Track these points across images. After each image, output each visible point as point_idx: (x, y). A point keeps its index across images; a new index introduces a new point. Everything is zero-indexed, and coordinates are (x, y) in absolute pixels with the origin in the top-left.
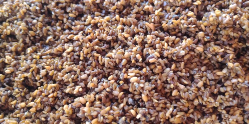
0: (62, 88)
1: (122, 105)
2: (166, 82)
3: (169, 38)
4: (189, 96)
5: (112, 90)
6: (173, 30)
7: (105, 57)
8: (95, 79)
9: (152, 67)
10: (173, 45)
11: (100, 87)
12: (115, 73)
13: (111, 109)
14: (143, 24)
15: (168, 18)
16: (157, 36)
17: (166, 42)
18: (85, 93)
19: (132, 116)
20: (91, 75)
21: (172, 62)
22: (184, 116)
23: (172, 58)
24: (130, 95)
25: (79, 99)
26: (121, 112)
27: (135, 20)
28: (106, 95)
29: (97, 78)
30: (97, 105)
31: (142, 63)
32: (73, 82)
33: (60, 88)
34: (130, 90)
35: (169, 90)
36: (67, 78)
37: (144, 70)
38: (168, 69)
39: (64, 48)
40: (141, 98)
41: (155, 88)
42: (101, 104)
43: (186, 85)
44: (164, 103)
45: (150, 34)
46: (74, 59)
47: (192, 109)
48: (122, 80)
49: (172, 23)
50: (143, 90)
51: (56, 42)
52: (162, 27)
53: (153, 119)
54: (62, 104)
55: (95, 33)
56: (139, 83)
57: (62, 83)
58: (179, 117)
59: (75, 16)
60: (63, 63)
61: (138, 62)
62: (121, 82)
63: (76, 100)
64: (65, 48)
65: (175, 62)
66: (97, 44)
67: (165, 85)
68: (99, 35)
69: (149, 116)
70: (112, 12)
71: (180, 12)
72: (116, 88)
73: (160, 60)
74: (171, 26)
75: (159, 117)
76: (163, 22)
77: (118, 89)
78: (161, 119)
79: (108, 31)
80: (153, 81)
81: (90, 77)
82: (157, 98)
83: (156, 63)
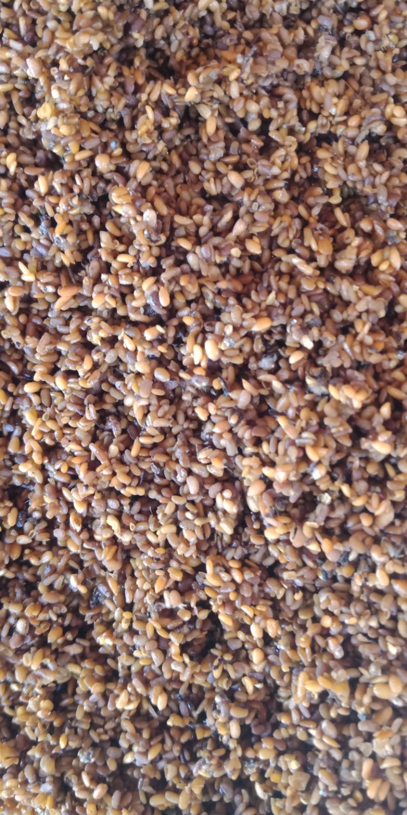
0: (220, 546)
1: (277, 385)
2: (224, 267)
3: (106, 249)
4: (264, 212)
5: (234, 410)
6: (83, 237)
7: (143, 426)
8: (202, 456)
9: (180, 301)
10: (124, 240)
11: (225, 442)
12: (188, 402)
13: (283, 414)
14: (58, 317)
15: (47, 248)
16: (97, 280)
17: (115, 258)
18: (237, 484)
19: (305, 361)
20: (188, 466)
21: (170, 246)
22: (316, 230)
23: (160, 247)
24: (252, 366)
25: (252, 498)
26: (293, 389)
27: (45, 338)
28: (246, 427)
29: (200, 450)
30: (272, 450)
31: (167, 326)
32: (206, 515)
33: (219, 554)
34: (239, 361)
35: (244, 262)
36: (194, 531)
37: (188, 321)
38: (191, 258)
39: (108, 543)
40: (262, 335)
41: (239, 297)
42: (268, 441)
43: (236, 218)
44: (278, 278)
45: (91, 298)
46: (140, 512)
47: (297, 208)
48: (211, 382)
49: (64, 236)
50: (242, 326)
51: (86, 565)
52: (71, 264)
53: (316, 310)
54: (261, 546)
55: (72, 454)
56: (221, 338)
57: (205, 548)
58: (317, 241)
59: (14, 512)
60: (149, 543)
61: (165, 337)
62: (217, 384)
63: (253, 507)
64: (108, 539)
65: (173, 240)
66: (105, 448)
67: (232, 270)
68: (79, 442)
69: (309, 319)
70: (13, 404)
71: (34, 212)
72: (232, 399)
73: (164, 277)
74: (71, 239)
75: (314, 293)
76: (57, 262)
77: (233, 395)
78: (317, 288)
79: (71, 414)
80: (218, 301)
81: (196, 469)
82: (265, 292)
83: (172, 287)
